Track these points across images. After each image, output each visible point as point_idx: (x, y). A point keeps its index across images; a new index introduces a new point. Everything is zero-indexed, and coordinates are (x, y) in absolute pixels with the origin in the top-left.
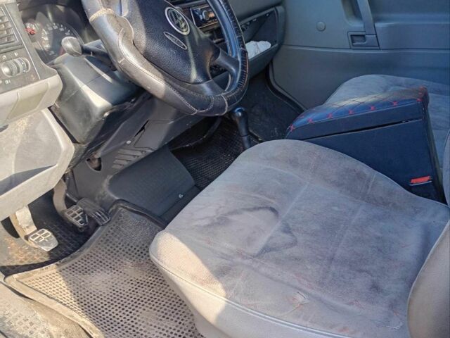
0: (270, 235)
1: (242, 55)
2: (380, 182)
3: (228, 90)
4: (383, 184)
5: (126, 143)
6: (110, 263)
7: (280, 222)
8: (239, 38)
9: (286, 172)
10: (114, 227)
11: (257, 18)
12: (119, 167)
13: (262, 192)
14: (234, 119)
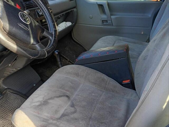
0: (65, 108)
1: (54, 32)
2: (111, 82)
3: (48, 47)
4: (112, 83)
5: (8, 66)
6: (3, 116)
7: (70, 102)
8: (53, 24)
9: (74, 79)
10: (5, 100)
11: (66, 13)
12: (6, 75)
13: (63, 88)
14: (54, 55)
